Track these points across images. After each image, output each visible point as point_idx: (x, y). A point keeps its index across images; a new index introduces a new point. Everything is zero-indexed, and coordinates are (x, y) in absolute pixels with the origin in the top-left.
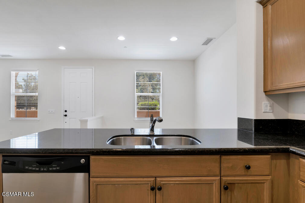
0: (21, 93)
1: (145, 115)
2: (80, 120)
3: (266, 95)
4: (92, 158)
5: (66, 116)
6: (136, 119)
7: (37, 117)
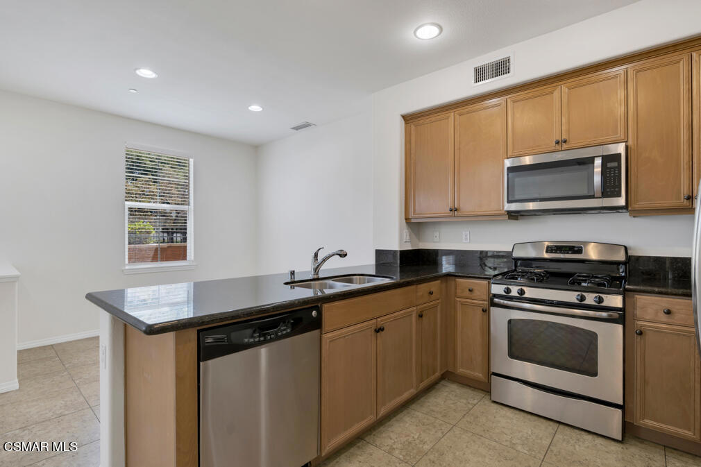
3: (407, 223)
4: (326, 307)
6: (127, 267)
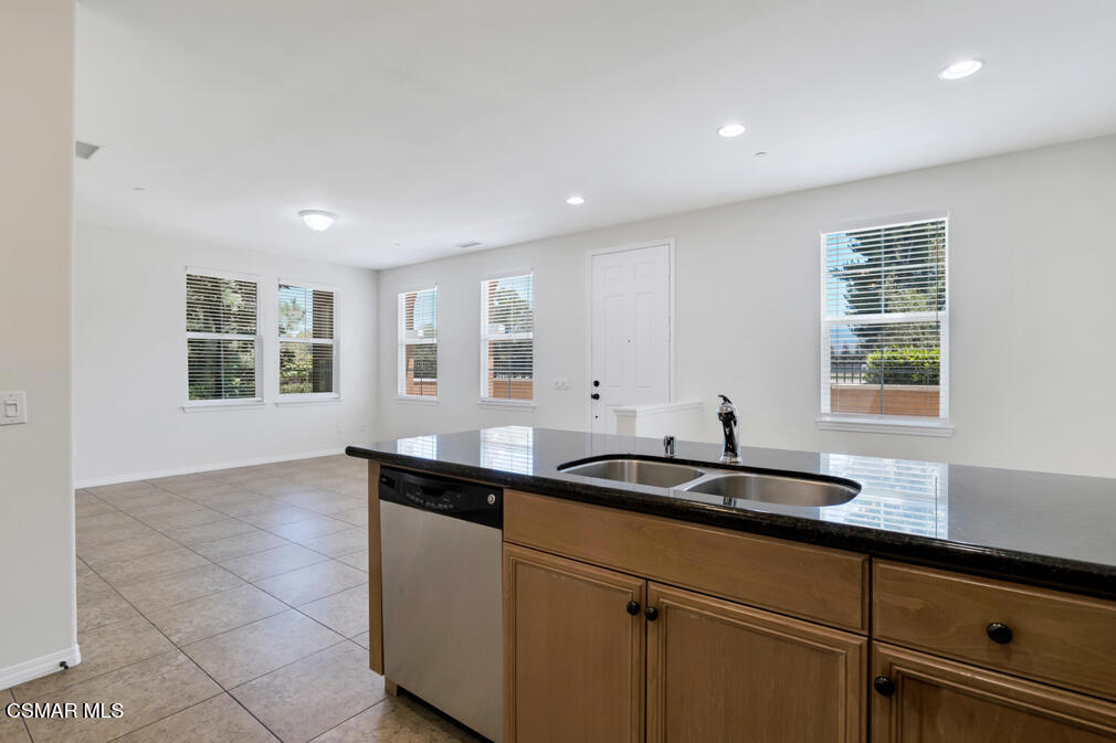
0: (499, 333)
1: (869, 404)
2: (616, 411)
5: (596, 397)
6: (828, 419)
7: (531, 398)
